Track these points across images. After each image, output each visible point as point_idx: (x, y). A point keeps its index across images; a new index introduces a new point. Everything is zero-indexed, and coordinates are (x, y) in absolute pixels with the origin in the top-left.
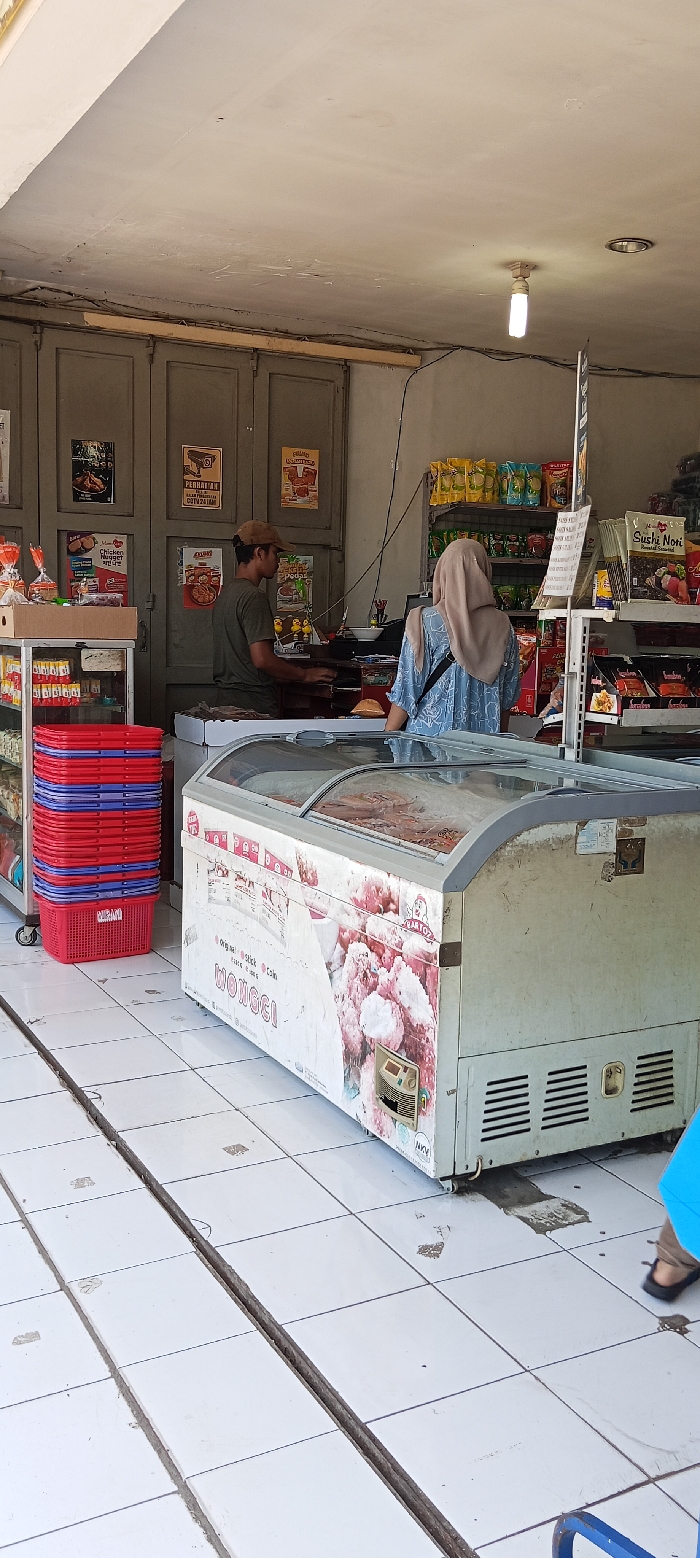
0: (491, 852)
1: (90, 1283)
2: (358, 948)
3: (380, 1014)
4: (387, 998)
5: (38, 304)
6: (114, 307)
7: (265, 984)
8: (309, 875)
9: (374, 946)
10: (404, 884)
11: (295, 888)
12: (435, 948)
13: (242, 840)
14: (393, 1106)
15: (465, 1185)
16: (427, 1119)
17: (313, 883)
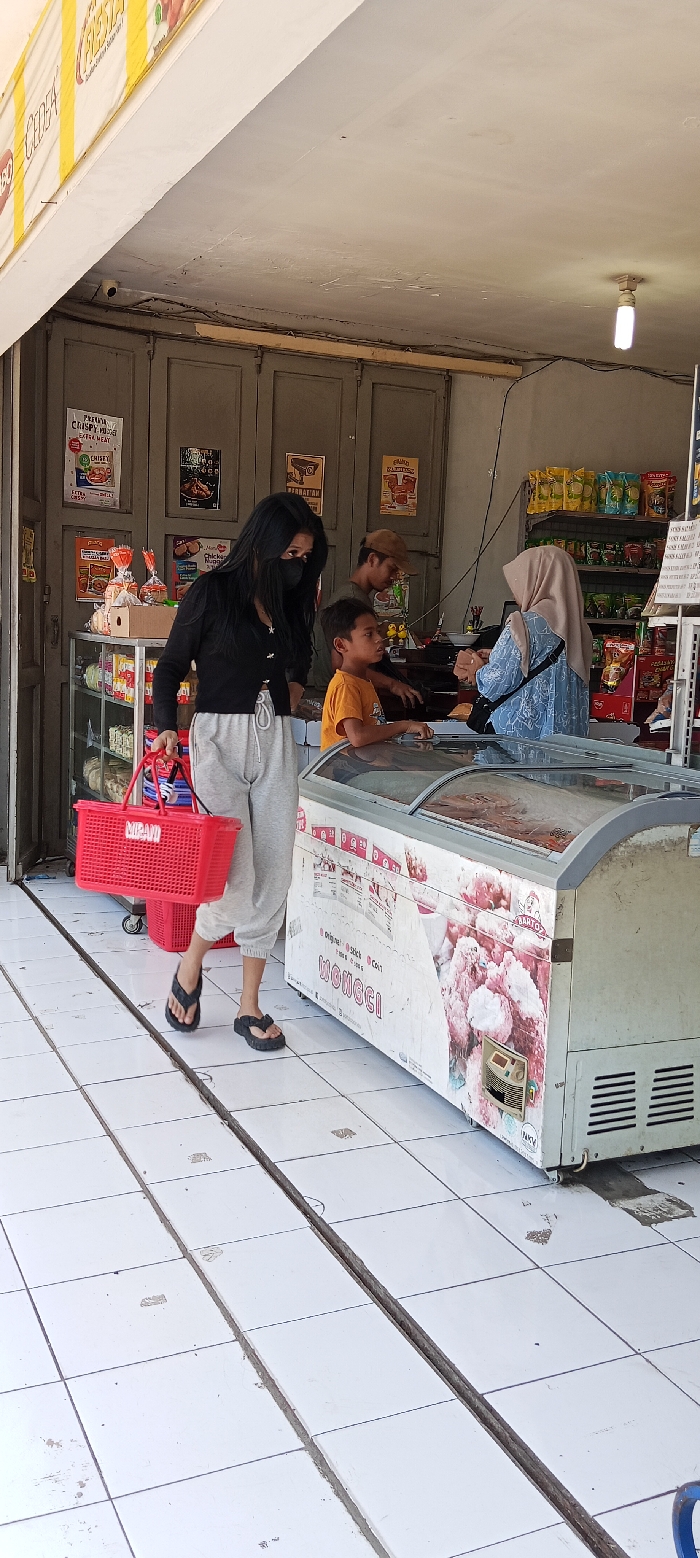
0: (604, 852)
1: (211, 1252)
2: (467, 943)
3: (488, 1007)
4: (495, 991)
5: (151, 315)
6: (226, 318)
7: (369, 976)
8: (418, 871)
9: (484, 940)
10: (515, 881)
11: (403, 883)
12: (547, 944)
13: (349, 836)
14: (499, 1096)
15: (570, 1176)
16: (535, 1110)
17: (423, 878)
